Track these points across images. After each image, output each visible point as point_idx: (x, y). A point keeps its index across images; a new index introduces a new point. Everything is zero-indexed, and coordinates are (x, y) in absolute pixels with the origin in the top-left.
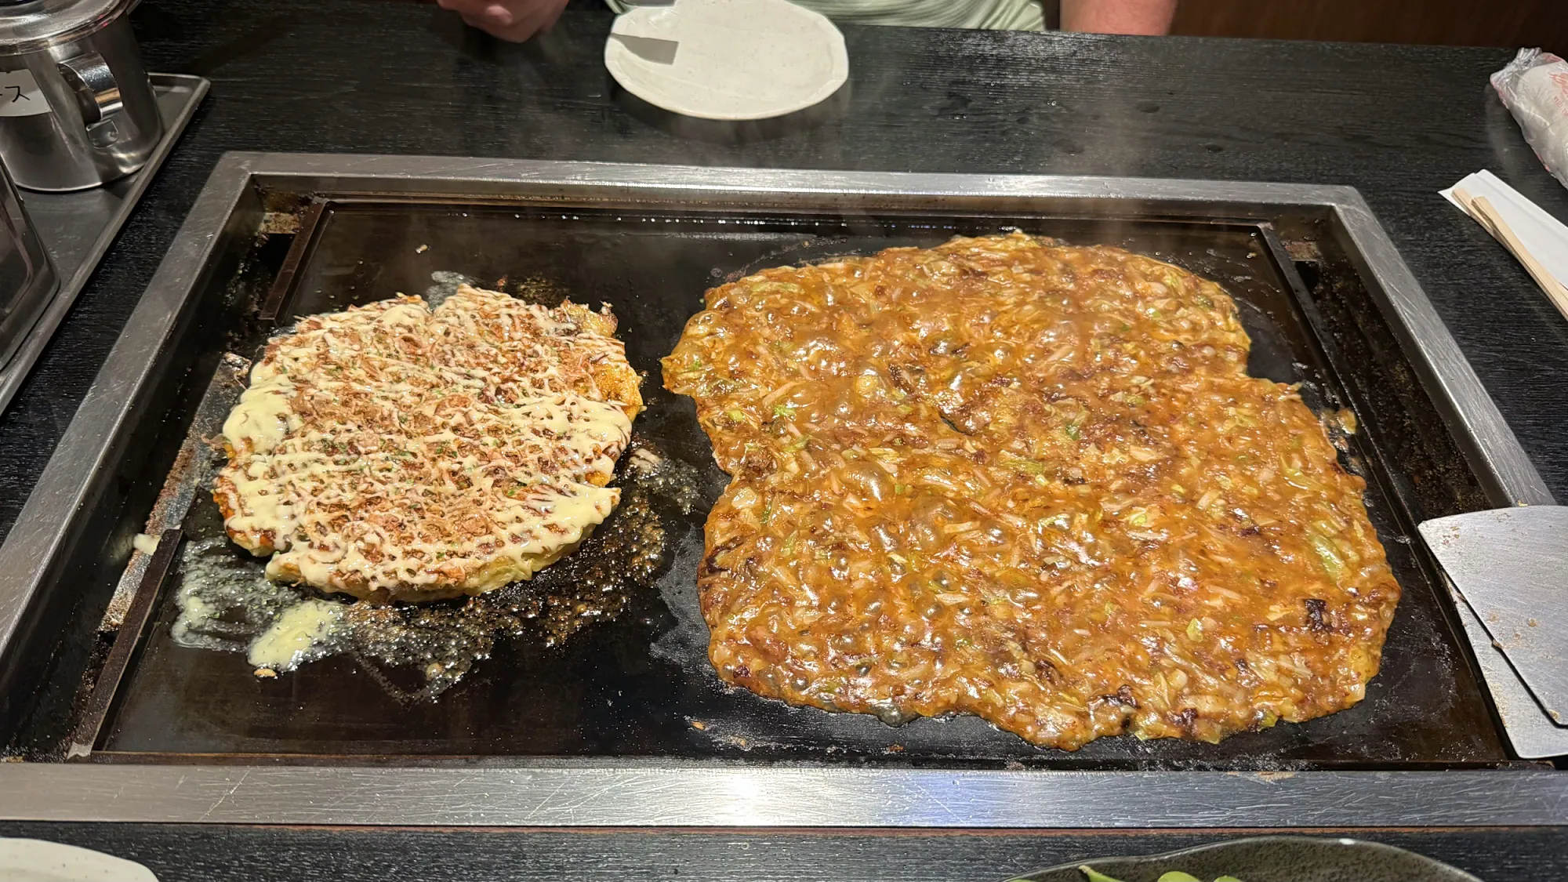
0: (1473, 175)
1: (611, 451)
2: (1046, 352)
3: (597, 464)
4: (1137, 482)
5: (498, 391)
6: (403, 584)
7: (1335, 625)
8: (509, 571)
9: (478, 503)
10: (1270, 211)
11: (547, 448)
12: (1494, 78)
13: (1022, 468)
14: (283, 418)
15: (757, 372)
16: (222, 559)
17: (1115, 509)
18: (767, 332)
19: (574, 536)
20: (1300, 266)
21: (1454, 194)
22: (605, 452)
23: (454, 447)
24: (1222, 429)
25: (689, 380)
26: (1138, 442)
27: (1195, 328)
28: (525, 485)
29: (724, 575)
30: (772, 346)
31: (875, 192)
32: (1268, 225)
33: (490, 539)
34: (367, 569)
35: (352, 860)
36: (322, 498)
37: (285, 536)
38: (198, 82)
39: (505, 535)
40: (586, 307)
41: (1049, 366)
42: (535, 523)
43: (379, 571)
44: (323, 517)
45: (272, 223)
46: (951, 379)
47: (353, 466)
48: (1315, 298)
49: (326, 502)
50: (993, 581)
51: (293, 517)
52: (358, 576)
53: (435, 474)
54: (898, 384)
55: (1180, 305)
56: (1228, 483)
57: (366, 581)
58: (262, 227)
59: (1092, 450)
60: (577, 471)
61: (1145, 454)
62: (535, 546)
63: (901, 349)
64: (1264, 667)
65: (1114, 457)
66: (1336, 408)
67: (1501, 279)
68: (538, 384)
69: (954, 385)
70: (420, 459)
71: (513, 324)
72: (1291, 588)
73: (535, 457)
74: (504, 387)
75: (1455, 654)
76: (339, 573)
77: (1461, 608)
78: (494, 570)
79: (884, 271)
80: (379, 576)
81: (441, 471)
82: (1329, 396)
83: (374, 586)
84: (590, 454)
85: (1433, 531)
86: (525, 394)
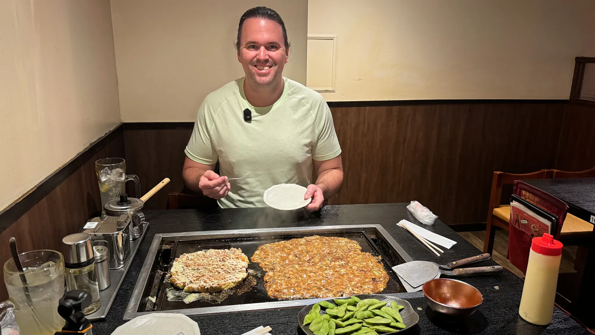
0: (402, 221)
1: (245, 267)
2: (324, 251)
3: (242, 269)
4: (342, 266)
5: (223, 260)
6: (211, 286)
7: (377, 281)
8: (229, 285)
9: (222, 275)
10: (364, 229)
11: (233, 267)
12: (407, 207)
13: (321, 266)
14: (183, 267)
15: (270, 257)
16: (174, 290)
17: (338, 270)
18: (270, 251)
19: (240, 279)
20: (372, 239)
21: (399, 224)
22: (244, 267)
23: (217, 267)
24: (356, 259)
25: (256, 260)
26: (341, 261)
27: (351, 246)
28: (230, 273)
29: (269, 283)
30: (271, 253)
31: (288, 230)
32: (364, 231)
33: (226, 280)
34: (205, 284)
35: (212, 317)
36: (194, 276)
37: (188, 283)
38: (147, 223)
39: (228, 279)
40: (236, 248)
41: (324, 253)
42: (233, 277)
43: (207, 285)
44: (195, 279)
45: (165, 247)
46: (307, 255)
47: (198, 271)
48: (377, 245)
49: (195, 276)
50: (317, 280)
51: (189, 280)
52: (203, 286)
53: (214, 271)
54: (297, 257)
55: (348, 243)
56: (357, 265)
57: (204, 287)
58: (163, 248)
59: (333, 262)
60: (239, 270)
61: (343, 262)
62: (234, 281)
63: (297, 252)
64: (366, 287)
65: (337, 263)
66: (378, 256)
67: (407, 235)
68: (230, 258)
69: (308, 256)
70: (211, 270)
71: (222, 253)
72: (369, 277)
73: (232, 268)
74: (223, 259)
75: (399, 284)
76: (200, 286)
77: (399, 277)
78: (226, 285)
79: (292, 242)
80: (207, 286)
81: (215, 270)
82: (377, 254)
83: (206, 287)
84: (241, 267)
85: (394, 268)
86: (228, 260)
